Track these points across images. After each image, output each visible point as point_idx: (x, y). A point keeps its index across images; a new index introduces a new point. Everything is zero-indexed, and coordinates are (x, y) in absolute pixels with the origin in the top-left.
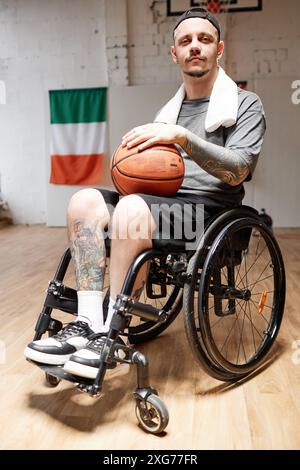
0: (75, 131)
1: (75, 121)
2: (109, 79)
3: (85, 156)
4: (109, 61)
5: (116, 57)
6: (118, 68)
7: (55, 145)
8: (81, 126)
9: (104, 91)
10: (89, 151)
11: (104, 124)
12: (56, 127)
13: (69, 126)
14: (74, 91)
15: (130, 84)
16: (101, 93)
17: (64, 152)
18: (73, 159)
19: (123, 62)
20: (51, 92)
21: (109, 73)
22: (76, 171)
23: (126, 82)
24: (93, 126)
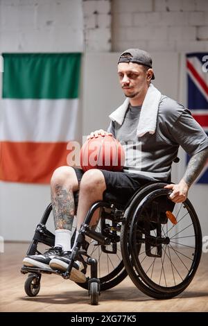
0: (36, 110)
1: (37, 95)
2: (85, 40)
3: (47, 145)
4: (85, 17)
5: (96, 13)
6: (97, 27)
7: (7, 129)
8: (44, 103)
9: (77, 57)
10: (54, 138)
11: (75, 102)
12: (10, 104)
13: (28, 103)
14: (37, 55)
15: (113, 50)
16: (73, 61)
17: (18, 137)
18: (32, 147)
19: (105, 20)
20: (4, 55)
21: (85, 34)
22: (34, 164)
23: (108, 47)
24: (61, 103)
